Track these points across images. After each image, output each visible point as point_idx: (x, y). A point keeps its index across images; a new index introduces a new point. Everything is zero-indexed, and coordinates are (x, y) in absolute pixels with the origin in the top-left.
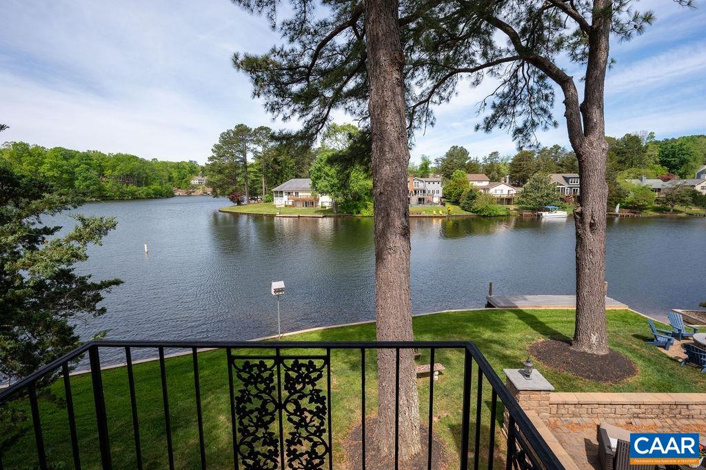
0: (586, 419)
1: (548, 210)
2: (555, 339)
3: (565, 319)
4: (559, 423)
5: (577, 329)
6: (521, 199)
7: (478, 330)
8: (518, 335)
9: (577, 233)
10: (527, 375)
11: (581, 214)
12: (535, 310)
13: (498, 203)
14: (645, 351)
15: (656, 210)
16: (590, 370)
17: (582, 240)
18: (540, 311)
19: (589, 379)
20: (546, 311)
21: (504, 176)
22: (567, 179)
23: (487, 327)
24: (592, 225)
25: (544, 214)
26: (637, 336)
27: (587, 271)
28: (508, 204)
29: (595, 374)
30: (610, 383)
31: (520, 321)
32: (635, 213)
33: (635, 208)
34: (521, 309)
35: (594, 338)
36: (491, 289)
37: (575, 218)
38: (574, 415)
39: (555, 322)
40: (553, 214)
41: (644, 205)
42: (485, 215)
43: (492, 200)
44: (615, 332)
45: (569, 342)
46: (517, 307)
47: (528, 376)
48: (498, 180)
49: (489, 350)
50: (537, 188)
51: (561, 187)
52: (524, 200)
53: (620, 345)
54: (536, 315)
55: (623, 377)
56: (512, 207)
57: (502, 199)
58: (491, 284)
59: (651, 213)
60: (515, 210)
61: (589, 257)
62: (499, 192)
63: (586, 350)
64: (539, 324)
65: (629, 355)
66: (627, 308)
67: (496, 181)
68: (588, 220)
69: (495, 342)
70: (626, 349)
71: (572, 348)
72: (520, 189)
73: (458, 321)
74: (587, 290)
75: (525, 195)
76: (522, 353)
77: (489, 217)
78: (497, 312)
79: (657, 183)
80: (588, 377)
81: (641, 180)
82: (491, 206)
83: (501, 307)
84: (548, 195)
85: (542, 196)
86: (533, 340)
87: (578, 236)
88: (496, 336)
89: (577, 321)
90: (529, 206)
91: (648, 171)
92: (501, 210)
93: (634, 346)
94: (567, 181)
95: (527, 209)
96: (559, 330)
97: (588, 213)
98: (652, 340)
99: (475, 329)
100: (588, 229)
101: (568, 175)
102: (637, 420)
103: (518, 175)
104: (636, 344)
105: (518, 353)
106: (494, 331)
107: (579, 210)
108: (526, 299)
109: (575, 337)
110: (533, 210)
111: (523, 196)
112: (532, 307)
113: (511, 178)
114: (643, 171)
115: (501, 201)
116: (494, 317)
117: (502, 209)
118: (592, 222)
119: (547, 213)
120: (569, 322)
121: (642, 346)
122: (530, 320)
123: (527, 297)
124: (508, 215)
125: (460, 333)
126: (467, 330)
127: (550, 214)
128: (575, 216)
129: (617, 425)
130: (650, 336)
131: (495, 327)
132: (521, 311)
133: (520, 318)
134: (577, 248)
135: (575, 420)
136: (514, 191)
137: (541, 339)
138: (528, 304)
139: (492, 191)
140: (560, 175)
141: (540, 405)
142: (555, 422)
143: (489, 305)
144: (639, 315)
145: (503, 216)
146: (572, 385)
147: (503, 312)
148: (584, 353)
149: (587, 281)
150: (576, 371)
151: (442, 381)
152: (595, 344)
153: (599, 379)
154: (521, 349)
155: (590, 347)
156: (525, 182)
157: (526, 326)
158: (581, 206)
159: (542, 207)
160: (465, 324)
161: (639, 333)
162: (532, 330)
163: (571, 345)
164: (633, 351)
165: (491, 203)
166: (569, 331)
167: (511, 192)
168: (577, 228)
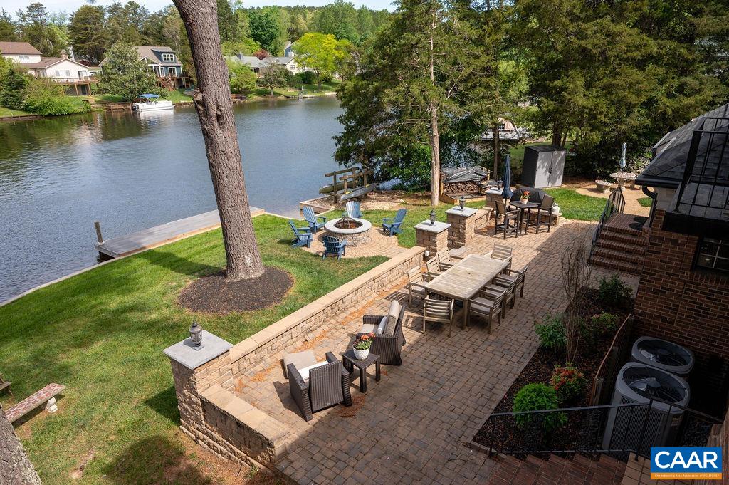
0: (268, 360)
1: (145, 100)
2: (205, 276)
3: (208, 245)
4: (244, 381)
5: (228, 256)
6: (102, 85)
7: (98, 301)
8: (159, 288)
9: (204, 130)
10: (196, 344)
11: (203, 103)
12: (169, 245)
13: (67, 92)
14: (293, 256)
15: (259, 93)
16: (252, 299)
17: (212, 140)
18: (175, 244)
19: (254, 309)
20: (182, 242)
21: (63, 47)
22: (158, 54)
23: (112, 290)
24: (219, 118)
25: (141, 106)
26: (282, 242)
27: (225, 179)
28: (84, 94)
29: (258, 301)
30: (275, 304)
31: (155, 266)
32: (241, 98)
33: (240, 92)
34: (151, 248)
35: (248, 261)
36: (98, 231)
37: (197, 109)
38: (257, 362)
39: (198, 253)
40: (153, 105)
41: (247, 89)
42: (50, 115)
43: (54, 87)
44: (262, 244)
45: (223, 274)
46: (144, 248)
47: (198, 345)
48: (56, 54)
49: (125, 325)
50: (123, 68)
51: (153, 65)
52: (107, 86)
53: (270, 258)
54: (172, 251)
55: (283, 292)
56: (92, 99)
57: (72, 86)
58: (97, 225)
59: (255, 98)
60: (98, 102)
61: (223, 161)
62: (63, 75)
63: (243, 277)
64: (181, 263)
65: (281, 265)
66: (264, 212)
67: (52, 55)
68: (214, 111)
69: (132, 309)
70: (277, 259)
71: (228, 281)
72: (97, 70)
73: (60, 299)
74: (230, 204)
75: (106, 77)
76: (172, 309)
77: (59, 116)
78: (119, 264)
79: (254, 61)
80: (253, 308)
81: (239, 56)
82: (57, 99)
83: (123, 254)
84: (139, 78)
85: (131, 80)
86: (180, 286)
87: (207, 135)
88: (128, 300)
89: (227, 245)
90: (117, 96)
91: (243, 45)
92: (74, 103)
93: (283, 254)
94: (160, 58)
95: (114, 100)
96: (205, 262)
97: (211, 101)
98: (296, 241)
99: (93, 302)
100: (216, 123)
101: (159, 49)
102: (310, 335)
103: (87, 46)
104: (284, 251)
105: (166, 312)
106: (124, 293)
107: (199, 98)
108: (151, 234)
109: (229, 267)
110: (124, 101)
111: (104, 81)
112: (164, 241)
113: (76, 51)
114: (239, 45)
115: (72, 88)
116: (116, 273)
117: (76, 102)
118: (219, 113)
119: (144, 104)
120: (213, 248)
121: (289, 251)
122: (166, 260)
123: (152, 229)
124: (89, 111)
125: (70, 317)
126: (82, 307)
127: (149, 106)
128: (196, 106)
129: (297, 349)
130: (293, 237)
131: (123, 287)
132: (152, 251)
133: (154, 262)
134: (207, 151)
135: (259, 368)
136: (87, 72)
137: (188, 282)
138: (157, 239)
139: (50, 72)
140: (148, 48)
141: (221, 374)
142: (240, 382)
143: (103, 257)
144: (276, 217)
145: (81, 113)
146: (241, 324)
147: (127, 261)
148: (242, 280)
149: (227, 193)
150: (240, 307)
151: (66, 407)
152: (250, 267)
153: (263, 305)
154: (169, 306)
155: (247, 272)
156: (100, 58)
157: (165, 270)
158: (202, 91)
159: (135, 97)
160: (73, 299)
161: (282, 238)
162: (174, 274)
163: (226, 276)
164: (283, 260)
165: (56, 93)
166: (217, 259)
167: (84, 75)
168: (202, 123)
